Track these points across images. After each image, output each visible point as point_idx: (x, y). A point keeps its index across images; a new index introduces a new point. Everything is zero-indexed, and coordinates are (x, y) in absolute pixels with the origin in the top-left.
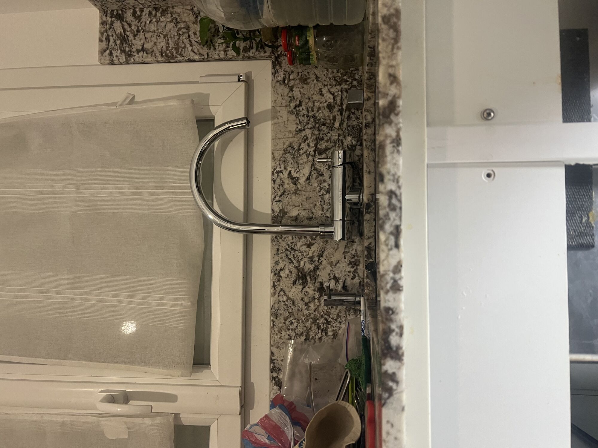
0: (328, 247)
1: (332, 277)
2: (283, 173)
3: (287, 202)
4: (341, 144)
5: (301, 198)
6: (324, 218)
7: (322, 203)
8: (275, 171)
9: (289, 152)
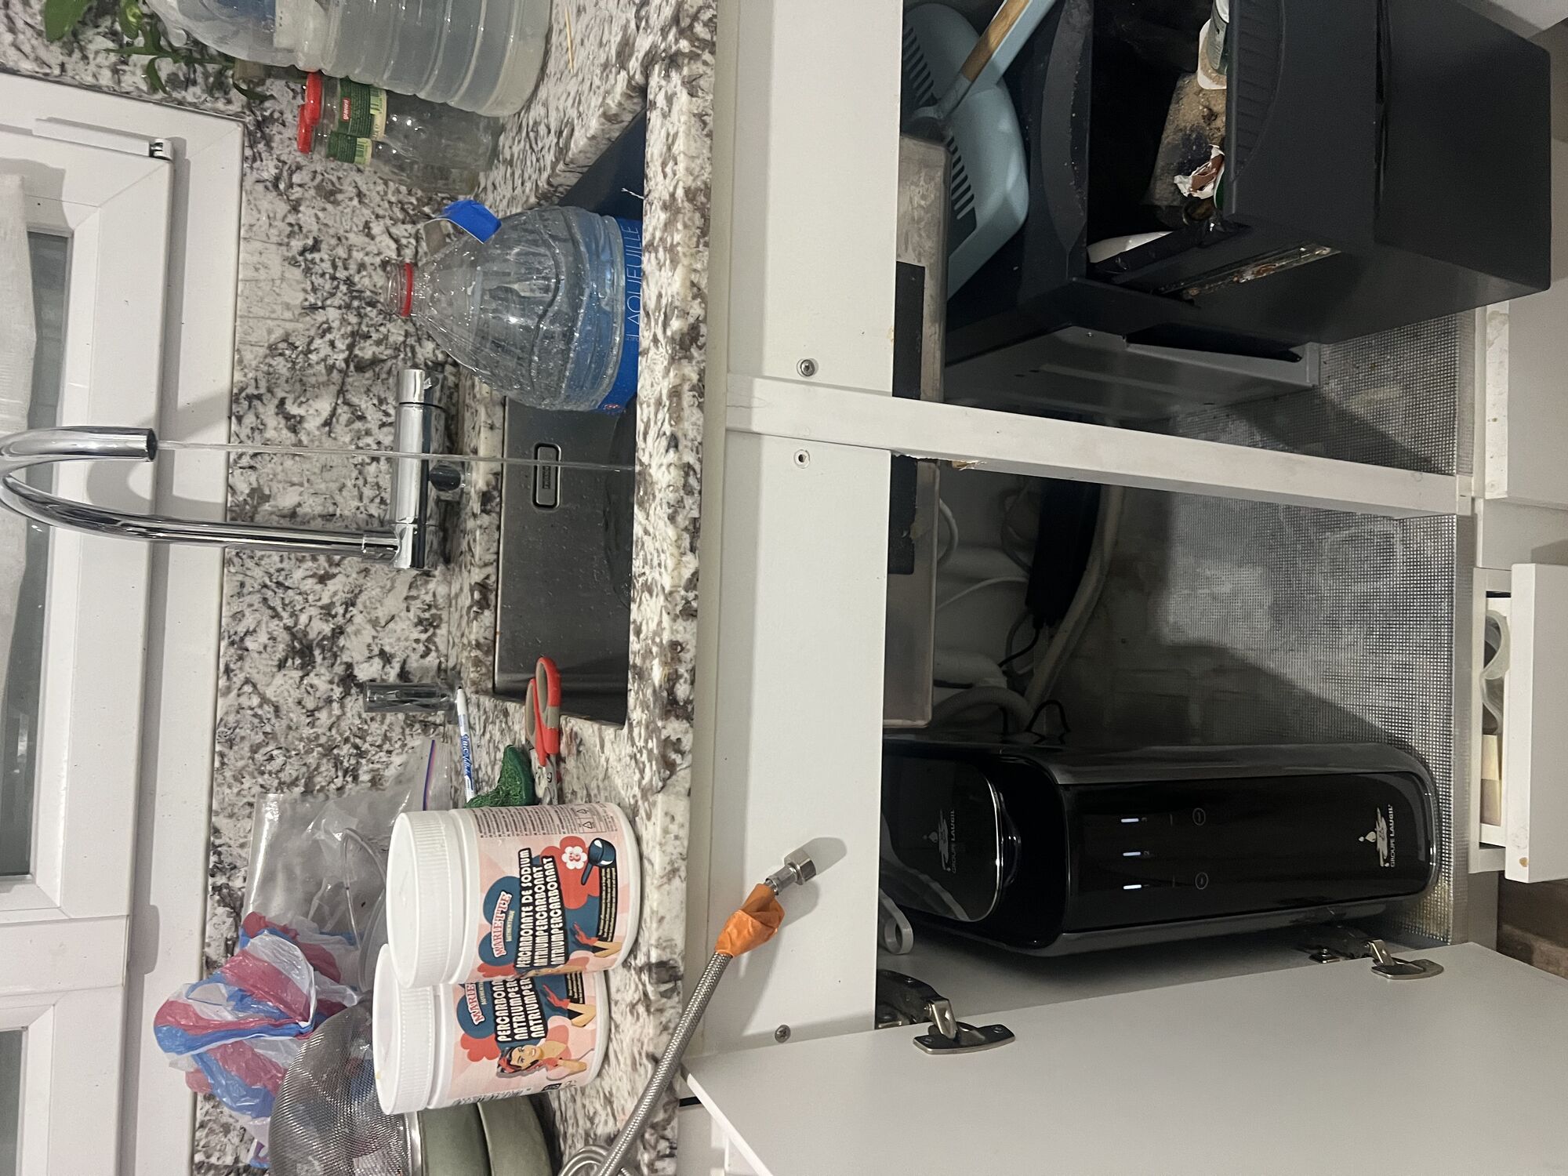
0: (369, 584)
1: (376, 651)
2: (265, 401)
3: (271, 472)
4: (410, 355)
5: (306, 466)
6: (364, 516)
7: (360, 482)
8: (243, 394)
9: (281, 355)
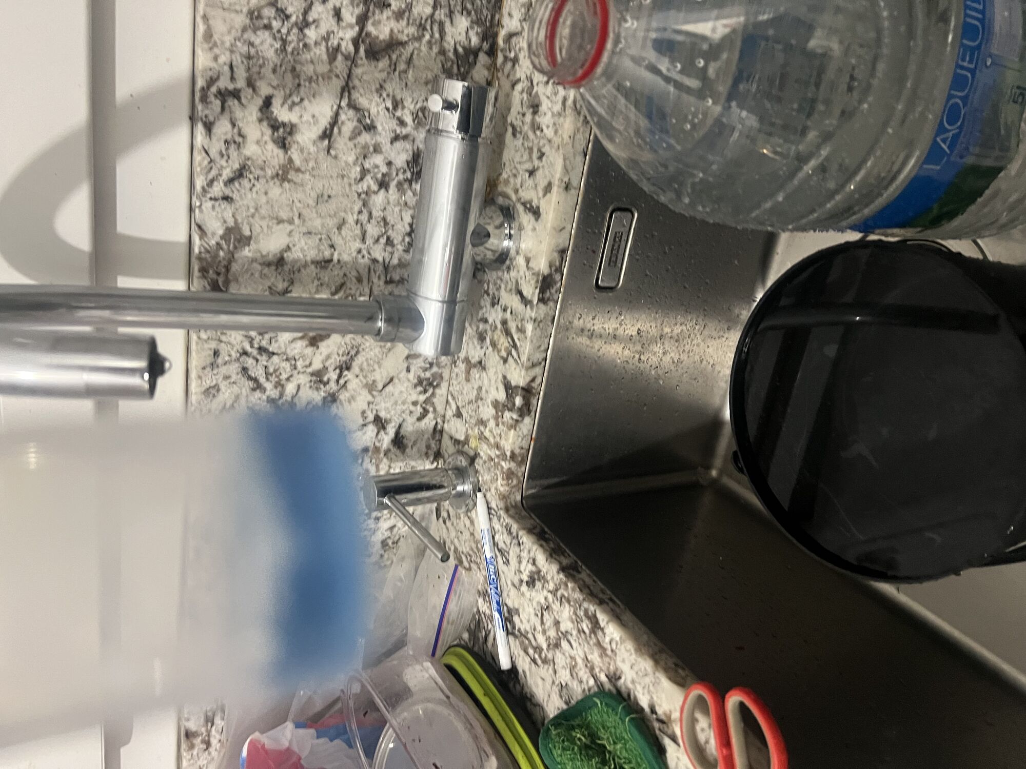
0: (368, 344)
1: (371, 417)
2: (244, 101)
3: (252, 204)
4: (437, 35)
5: (300, 195)
6: (366, 260)
7: (364, 217)
8: (214, 89)
9: (268, 27)
